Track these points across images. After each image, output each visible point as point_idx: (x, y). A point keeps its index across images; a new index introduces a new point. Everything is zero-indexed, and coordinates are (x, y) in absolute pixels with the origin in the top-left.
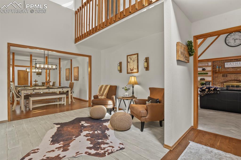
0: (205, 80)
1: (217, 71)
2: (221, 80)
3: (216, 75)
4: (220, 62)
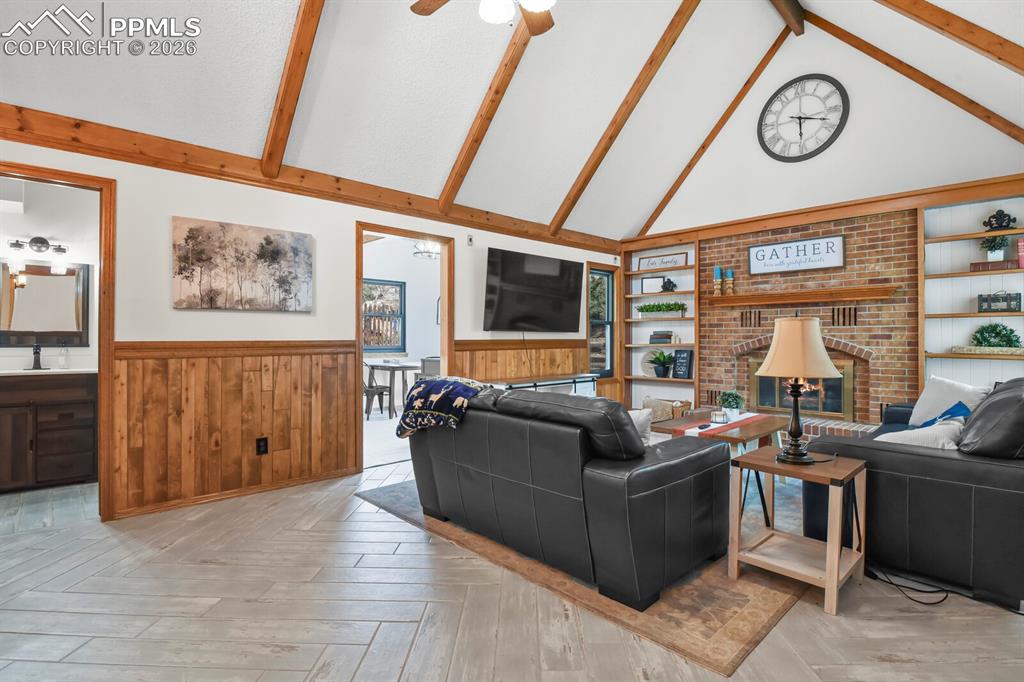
0: (673, 342)
1: (717, 293)
2: (736, 343)
3: (714, 316)
4: (730, 245)
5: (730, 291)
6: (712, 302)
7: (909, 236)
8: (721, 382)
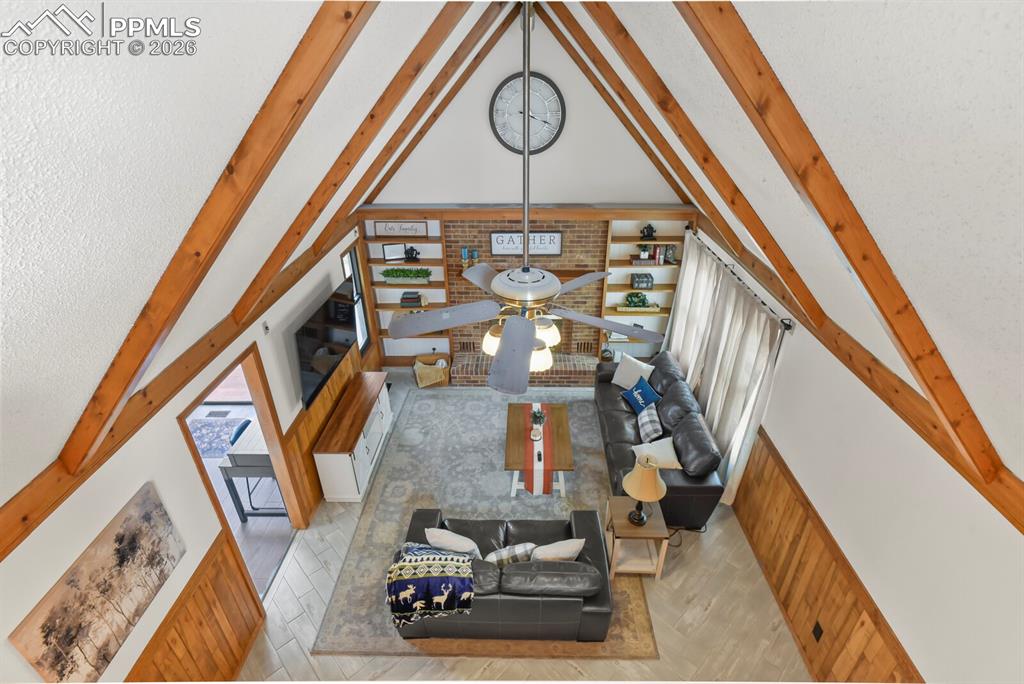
3: (462, 285)
4: (473, 227)
7: (601, 237)
8: (471, 335)
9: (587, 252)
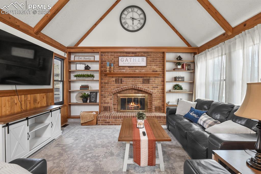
0: (89, 89)
1: (108, 72)
2: (114, 89)
3: (106, 80)
4: (112, 55)
5: (112, 71)
6: (106, 75)
8: (108, 103)
9: (157, 65)
